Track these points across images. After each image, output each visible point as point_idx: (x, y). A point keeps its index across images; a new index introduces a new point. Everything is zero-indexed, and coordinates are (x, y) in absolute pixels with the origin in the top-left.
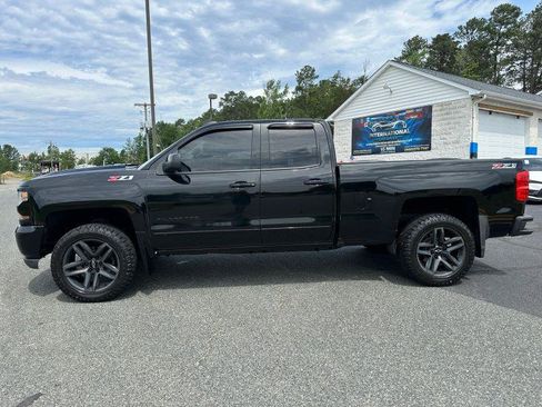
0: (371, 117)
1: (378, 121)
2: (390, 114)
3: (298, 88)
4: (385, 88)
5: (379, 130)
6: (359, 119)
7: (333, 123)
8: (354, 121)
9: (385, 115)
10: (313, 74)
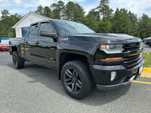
0: (27, 27)
3: (3, 17)
4: (30, 19)
6: (24, 27)
7: (15, 28)
8: (22, 28)
10: (8, 12)
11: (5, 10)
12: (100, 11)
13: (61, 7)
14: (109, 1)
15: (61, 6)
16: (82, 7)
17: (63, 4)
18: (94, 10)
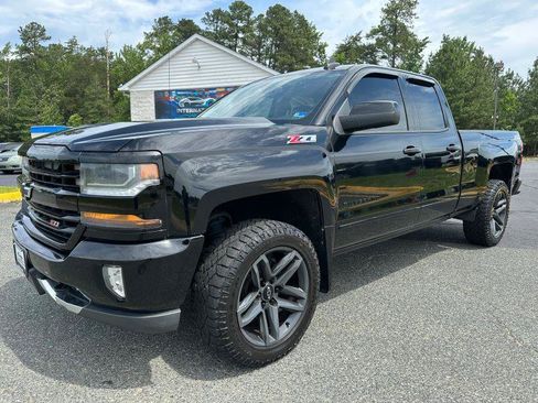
0: (177, 91)
1: (186, 96)
2: (200, 90)
4: (194, 62)
5: (187, 105)
6: (163, 91)
7: (128, 92)
8: (157, 93)
9: (193, 90)
10: (42, 34)
11: (33, 26)
12: (380, 43)
13: (240, 25)
14: (414, 11)
15: (241, 19)
16: (314, 27)
17: (249, 15)
18: (356, 39)
